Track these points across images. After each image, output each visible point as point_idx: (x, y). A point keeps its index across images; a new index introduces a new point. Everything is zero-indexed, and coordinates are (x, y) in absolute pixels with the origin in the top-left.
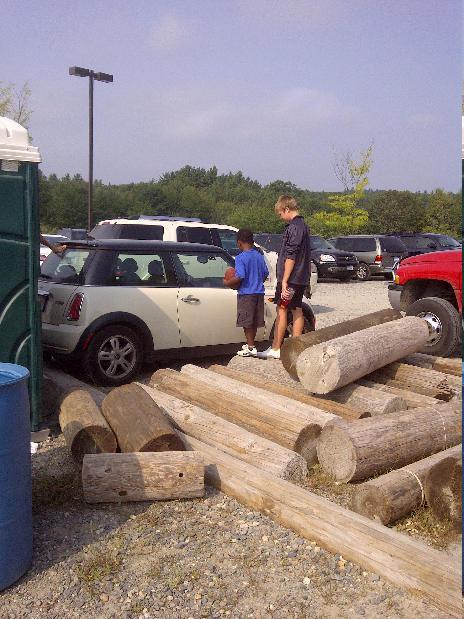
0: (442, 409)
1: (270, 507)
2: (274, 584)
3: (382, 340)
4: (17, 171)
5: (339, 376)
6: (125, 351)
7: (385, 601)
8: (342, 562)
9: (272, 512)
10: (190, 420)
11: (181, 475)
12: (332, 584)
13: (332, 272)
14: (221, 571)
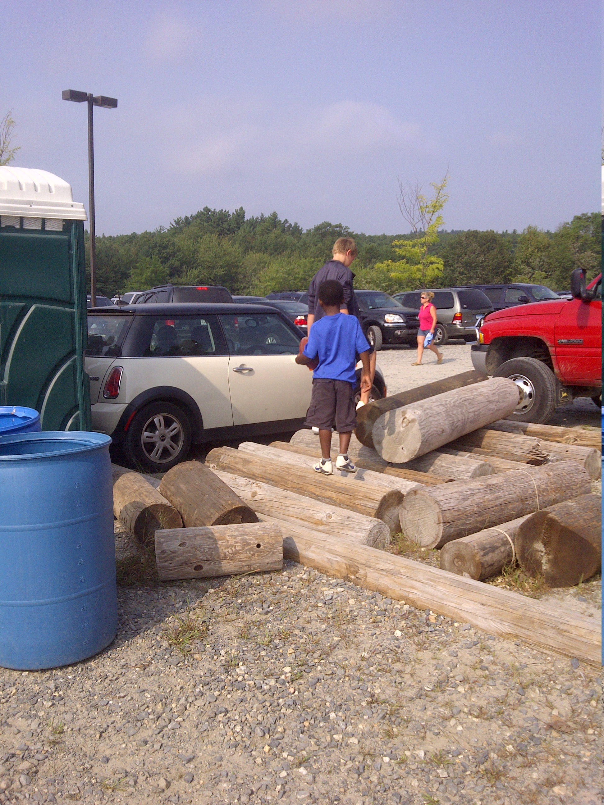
0: (533, 472)
1: (355, 573)
2: (365, 638)
3: (466, 403)
4: (61, 230)
5: (420, 442)
6: (172, 431)
7: (478, 645)
8: (433, 616)
9: (357, 578)
10: (257, 497)
11: (259, 546)
12: (424, 634)
13: (399, 336)
14: (311, 630)
